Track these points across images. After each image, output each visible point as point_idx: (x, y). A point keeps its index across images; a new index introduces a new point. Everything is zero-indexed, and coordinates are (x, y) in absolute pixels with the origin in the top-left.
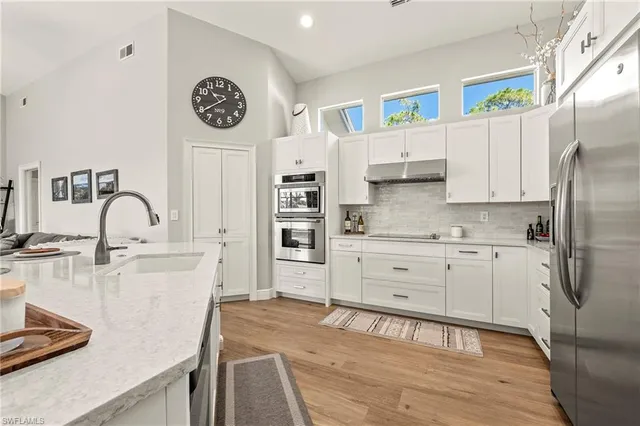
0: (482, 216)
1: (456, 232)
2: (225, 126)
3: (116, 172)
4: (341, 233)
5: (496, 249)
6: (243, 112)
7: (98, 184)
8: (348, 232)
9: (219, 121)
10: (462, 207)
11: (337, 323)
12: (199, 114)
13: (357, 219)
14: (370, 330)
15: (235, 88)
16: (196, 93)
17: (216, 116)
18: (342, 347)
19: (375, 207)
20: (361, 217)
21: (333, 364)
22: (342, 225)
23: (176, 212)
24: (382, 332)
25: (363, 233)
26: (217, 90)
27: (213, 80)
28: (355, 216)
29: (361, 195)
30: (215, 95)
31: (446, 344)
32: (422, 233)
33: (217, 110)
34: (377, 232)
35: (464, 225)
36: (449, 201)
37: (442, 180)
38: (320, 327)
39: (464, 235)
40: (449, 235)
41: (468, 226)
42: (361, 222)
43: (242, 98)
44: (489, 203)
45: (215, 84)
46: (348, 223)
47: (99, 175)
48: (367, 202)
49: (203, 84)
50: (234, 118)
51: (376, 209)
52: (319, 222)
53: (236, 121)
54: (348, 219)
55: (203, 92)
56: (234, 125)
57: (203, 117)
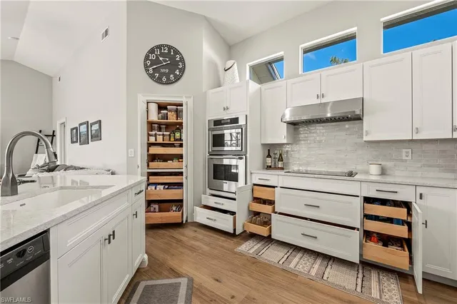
0: (404, 154)
1: (374, 169)
2: (169, 82)
3: (100, 122)
4: (263, 168)
5: (420, 190)
6: (183, 71)
7: (91, 131)
8: (269, 168)
9: (164, 79)
10: (381, 144)
11: (251, 252)
12: (149, 74)
13: (278, 156)
14: (281, 263)
15: (177, 52)
16: (147, 58)
17: (162, 75)
18: (248, 278)
19: (294, 145)
20: (281, 155)
21: (233, 297)
22: (264, 162)
23: (133, 150)
24: (292, 266)
25: (282, 169)
26: (162, 55)
27: (159, 47)
28: (275, 154)
29: (280, 135)
30: (161, 59)
31: (359, 289)
32: (339, 170)
33: (162, 70)
34: (296, 169)
35: (383, 163)
36: (365, 138)
37: (359, 118)
38: (236, 253)
39: (383, 172)
40: (367, 172)
41: (388, 164)
42: (281, 159)
43: (182, 60)
44: (412, 141)
45: (161, 49)
46: (269, 160)
47: (92, 124)
48: (285, 141)
49: (152, 51)
50: (175, 76)
51: (296, 148)
52: (241, 158)
53: (178, 78)
54: (269, 156)
55: (152, 57)
56: (176, 81)
57: (152, 76)
